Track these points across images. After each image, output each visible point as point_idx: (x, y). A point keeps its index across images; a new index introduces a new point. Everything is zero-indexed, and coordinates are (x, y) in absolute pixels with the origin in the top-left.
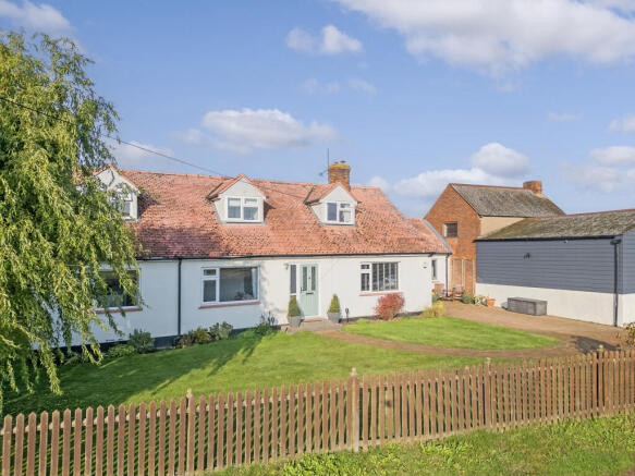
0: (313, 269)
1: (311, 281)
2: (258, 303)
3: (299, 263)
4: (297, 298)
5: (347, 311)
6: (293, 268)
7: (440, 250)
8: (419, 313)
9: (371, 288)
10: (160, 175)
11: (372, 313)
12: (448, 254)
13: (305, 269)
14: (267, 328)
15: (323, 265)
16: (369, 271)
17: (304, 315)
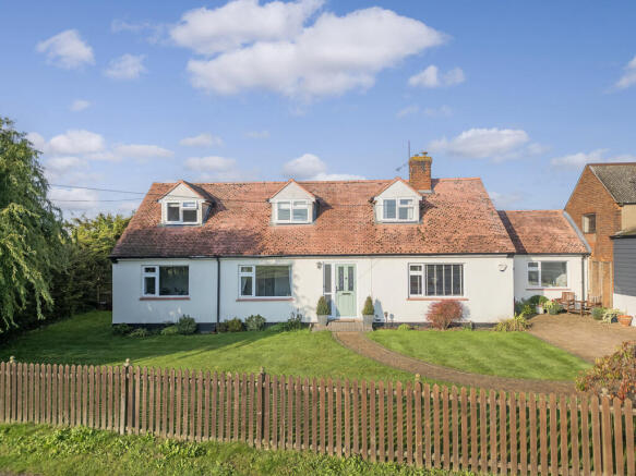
0: (351, 269)
1: (348, 282)
2: (291, 299)
3: (334, 263)
4: (333, 298)
5: (392, 317)
6: (328, 269)
7: (571, 250)
8: (492, 325)
9: (424, 291)
10: (241, 185)
12: (585, 255)
13: (341, 269)
14: (296, 324)
15: (361, 265)
16: (422, 273)
17: (338, 314)
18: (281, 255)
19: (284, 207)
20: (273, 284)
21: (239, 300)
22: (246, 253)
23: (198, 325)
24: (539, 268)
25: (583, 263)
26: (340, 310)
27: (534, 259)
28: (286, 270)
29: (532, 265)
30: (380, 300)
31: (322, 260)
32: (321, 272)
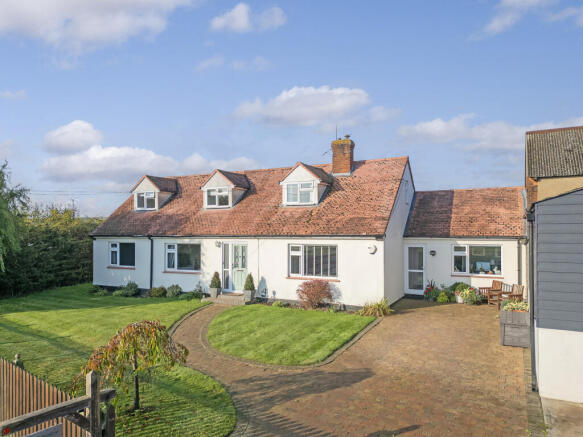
0: (244, 249)
1: (242, 260)
2: (200, 273)
3: (231, 242)
4: (230, 274)
5: (274, 293)
6: (226, 247)
9: (301, 272)
11: (294, 297)
13: (236, 248)
15: (252, 245)
16: (300, 253)
17: (233, 289)
18: (190, 236)
19: (212, 194)
20: (188, 259)
21: (165, 272)
22: (169, 233)
23: (140, 290)
24: (467, 253)
25: (519, 248)
26: (235, 284)
27: (461, 243)
28: (197, 248)
29: (458, 249)
30: (266, 278)
31: (221, 240)
32: (220, 250)
